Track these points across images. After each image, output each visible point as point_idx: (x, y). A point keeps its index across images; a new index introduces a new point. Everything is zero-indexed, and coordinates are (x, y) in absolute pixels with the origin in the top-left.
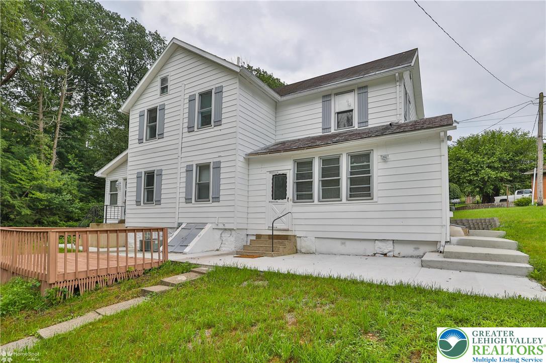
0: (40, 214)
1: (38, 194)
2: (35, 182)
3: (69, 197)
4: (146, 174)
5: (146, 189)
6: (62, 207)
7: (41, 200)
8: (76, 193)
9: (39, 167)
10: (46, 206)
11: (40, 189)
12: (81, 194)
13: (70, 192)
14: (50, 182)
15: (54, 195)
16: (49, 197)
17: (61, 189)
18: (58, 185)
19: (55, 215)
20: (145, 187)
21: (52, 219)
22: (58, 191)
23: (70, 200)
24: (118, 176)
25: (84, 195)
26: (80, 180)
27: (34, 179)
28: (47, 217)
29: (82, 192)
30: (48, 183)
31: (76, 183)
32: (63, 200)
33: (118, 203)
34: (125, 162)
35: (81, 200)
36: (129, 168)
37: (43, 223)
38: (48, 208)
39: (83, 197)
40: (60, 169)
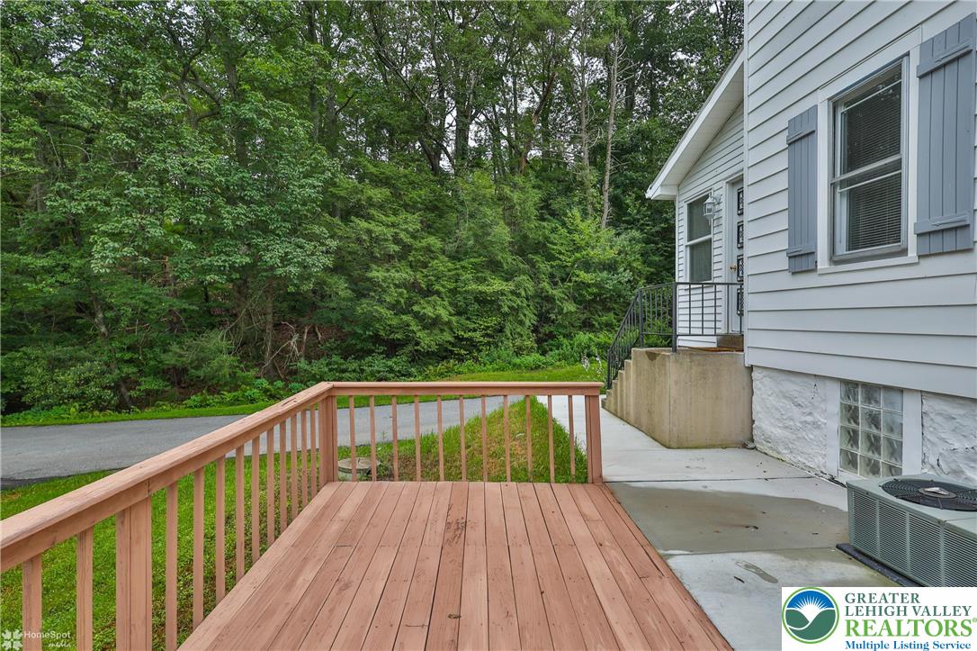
0: (590, 311)
1: (584, 276)
2: (578, 255)
3: (627, 275)
4: (842, 109)
5: (843, 183)
6: (619, 296)
7: (589, 286)
8: (639, 267)
9: (582, 226)
10: (596, 295)
11: (587, 265)
12: (648, 269)
13: (630, 267)
14: (598, 251)
15: (605, 274)
16: (599, 279)
17: (616, 262)
18: (611, 254)
19: (609, 310)
20: (839, 177)
21: (605, 318)
22: (611, 267)
23: (629, 281)
24: (713, 181)
25: (652, 270)
26: (647, 242)
27: (578, 249)
28: (599, 316)
29: (650, 264)
30: (596, 254)
31: (638, 247)
32: (620, 282)
33: (715, 274)
34: (734, 112)
35: (649, 280)
36: (750, 140)
37: (593, 325)
38: (598, 299)
39: (652, 273)
40: (615, 226)
